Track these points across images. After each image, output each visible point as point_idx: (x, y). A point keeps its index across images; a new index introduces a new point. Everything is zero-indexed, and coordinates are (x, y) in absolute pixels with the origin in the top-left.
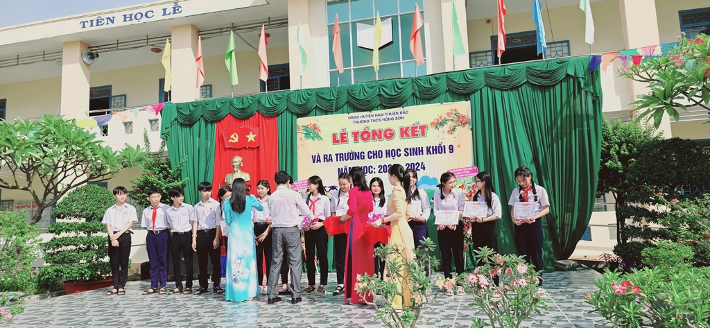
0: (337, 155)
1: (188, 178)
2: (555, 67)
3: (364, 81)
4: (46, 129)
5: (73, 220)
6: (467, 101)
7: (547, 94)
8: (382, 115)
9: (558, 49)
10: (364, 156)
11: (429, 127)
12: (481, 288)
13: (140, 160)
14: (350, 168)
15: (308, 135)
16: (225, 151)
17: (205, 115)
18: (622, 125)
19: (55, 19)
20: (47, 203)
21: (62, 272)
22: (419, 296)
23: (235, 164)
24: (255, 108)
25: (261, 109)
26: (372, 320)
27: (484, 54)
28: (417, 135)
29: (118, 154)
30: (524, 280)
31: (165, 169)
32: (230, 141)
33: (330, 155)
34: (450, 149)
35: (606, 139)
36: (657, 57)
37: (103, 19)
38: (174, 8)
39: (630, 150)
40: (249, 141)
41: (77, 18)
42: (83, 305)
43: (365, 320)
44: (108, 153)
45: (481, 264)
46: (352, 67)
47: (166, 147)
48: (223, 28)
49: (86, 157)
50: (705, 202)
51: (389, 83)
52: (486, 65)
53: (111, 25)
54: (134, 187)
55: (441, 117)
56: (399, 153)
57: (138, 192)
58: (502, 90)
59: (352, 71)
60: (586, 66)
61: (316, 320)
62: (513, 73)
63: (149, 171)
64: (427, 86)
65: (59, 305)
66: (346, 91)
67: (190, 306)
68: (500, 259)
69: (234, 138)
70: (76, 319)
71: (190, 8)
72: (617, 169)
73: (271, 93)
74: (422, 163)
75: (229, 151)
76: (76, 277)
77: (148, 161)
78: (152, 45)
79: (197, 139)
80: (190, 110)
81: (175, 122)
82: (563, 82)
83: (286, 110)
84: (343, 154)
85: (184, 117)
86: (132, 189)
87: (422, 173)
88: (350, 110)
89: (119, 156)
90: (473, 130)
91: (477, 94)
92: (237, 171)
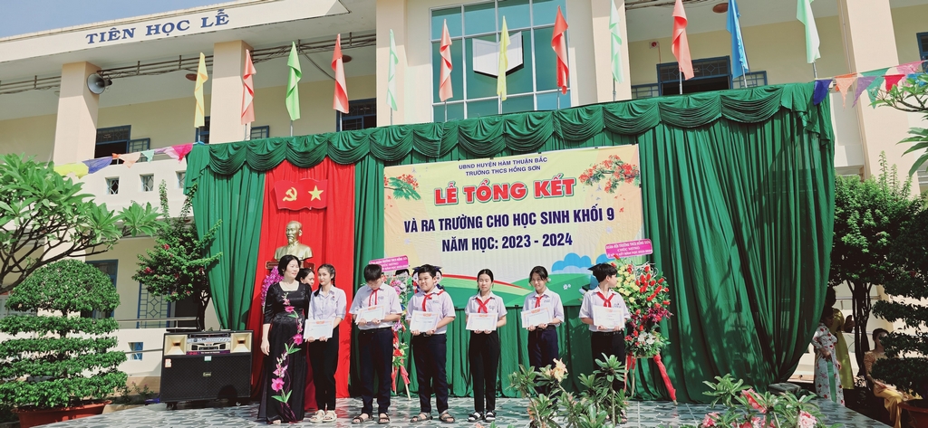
0: (441, 220)
1: (221, 253)
2: (764, 97)
3: (482, 115)
4: (6, 175)
6: (633, 144)
7: (752, 136)
8: (509, 163)
9: (749, 82)
10: (481, 223)
11: (578, 181)
13: (152, 224)
14: (460, 240)
15: (399, 191)
16: (277, 213)
17: (251, 161)
19: (52, 31)
21: (13, 393)
23: (290, 232)
25: (332, 153)
27: (648, 88)
28: (560, 193)
29: (115, 215)
31: (188, 239)
32: (284, 200)
33: (432, 221)
34: (609, 215)
35: (840, 203)
37: (118, 32)
38: (218, 17)
39: (877, 218)
40: (313, 199)
41: (82, 29)
44: (99, 211)
46: (465, 100)
47: (192, 211)
48: (286, 47)
49: (64, 221)
51: (519, 118)
53: (129, 40)
54: (142, 265)
55: (595, 167)
56: (533, 218)
57: (147, 273)
58: (685, 129)
59: (465, 105)
60: (809, 95)
62: (701, 105)
63: (163, 242)
64: (575, 123)
66: (457, 128)
69: (291, 195)
71: (241, 18)
72: (861, 247)
73: (348, 132)
74: (568, 234)
75: (283, 213)
76: (35, 401)
77: (165, 228)
78: (187, 69)
79: (236, 197)
80: (229, 155)
81: (207, 172)
82: (775, 121)
83: (368, 154)
84: (450, 220)
85: (219, 163)
86: (140, 268)
87: (566, 249)
88: (461, 156)
89: (117, 218)
90: (642, 186)
91: (649, 135)
92: (293, 243)
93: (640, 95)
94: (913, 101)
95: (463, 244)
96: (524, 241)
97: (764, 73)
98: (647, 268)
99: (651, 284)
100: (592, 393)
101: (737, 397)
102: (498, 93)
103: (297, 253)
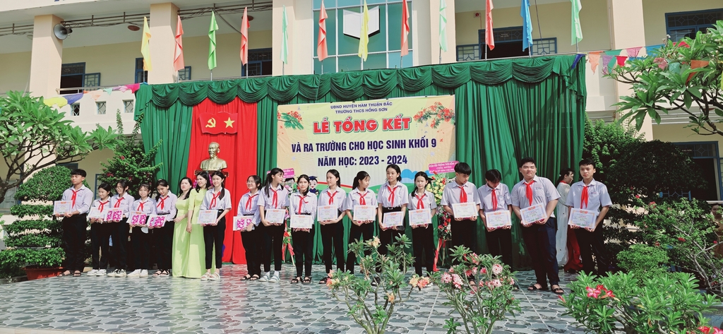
0: (318, 144)
1: (162, 163)
2: (541, 65)
3: (348, 70)
4: (11, 106)
5: (38, 203)
6: (451, 95)
7: (532, 90)
8: (365, 105)
9: (544, 46)
10: (345, 147)
11: (413, 119)
12: (455, 288)
13: (111, 142)
14: (330, 159)
15: (288, 123)
16: (202, 135)
17: (183, 98)
18: (605, 125)
20: (10, 183)
21: (24, 256)
22: (392, 294)
23: (212, 150)
24: (235, 92)
25: (241, 94)
26: (345, 315)
27: (472, 48)
28: (400, 128)
29: (88, 135)
30: (498, 281)
31: (138, 152)
32: (207, 126)
33: (311, 145)
34: (432, 143)
35: (589, 138)
36: (642, 58)
39: (611, 151)
40: (227, 126)
42: (44, 293)
43: (339, 316)
44: (77, 133)
45: (457, 263)
46: (337, 55)
47: (140, 130)
48: (204, 9)
49: (53, 138)
50: (682, 206)
51: (374, 73)
52: (474, 58)
54: (104, 170)
55: (425, 110)
56: (381, 145)
57: (108, 176)
58: (487, 85)
59: (337, 59)
60: (571, 63)
61: (288, 314)
62: (498, 68)
63: (121, 155)
64: (412, 78)
65: (19, 291)
66: (330, 79)
67: (157, 296)
68: (476, 258)
69: (212, 123)
70: (36, 307)
73: (253, 77)
74: (404, 156)
75: (206, 136)
76: (39, 262)
77: (121, 145)
78: (130, 23)
79: (172, 123)
80: (166, 93)
81: (150, 104)
82: (548, 80)
83: (266, 96)
84: (323, 144)
85: (159, 99)
86: (103, 173)
87: (404, 166)
88: (332, 99)
89: (89, 137)
90: (456, 124)
91: (462, 88)
92: (213, 158)
94: (628, 76)
96: (375, 160)
102: (360, 51)
103: (217, 164)
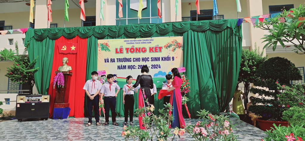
0: (117, 59)
1: (39, 68)
2: (222, 23)
6: (181, 36)
7: (218, 35)
8: (141, 40)
9: (219, 18)
10: (131, 60)
11: (163, 48)
13: (12, 57)
14: (124, 66)
15: (103, 48)
16: (59, 54)
17: (50, 36)
23: (64, 61)
25: (79, 34)
27: (187, 18)
28: (157, 51)
31: (26, 62)
32: (62, 50)
33: (114, 59)
34: (172, 59)
35: (243, 58)
39: (253, 63)
40: (72, 50)
46: (127, 18)
47: (27, 52)
51: (145, 25)
54: (9, 71)
55: (169, 43)
56: (148, 59)
57: (11, 74)
58: (198, 32)
59: (127, 20)
60: (236, 23)
62: (203, 24)
63: (17, 63)
64: (163, 28)
66: (123, 28)
68: (213, 117)
69: (64, 48)
72: (248, 71)
73: (85, 27)
74: (159, 65)
75: (63, 55)
77: (17, 58)
78: (26, 1)
79: (44, 48)
80: (41, 33)
81: (33, 39)
82: (225, 30)
83: (92, 35)
84: (120, 59)
85: (38, 36)
86: (8, 72)
87: (159, 70)
88: (125, 37)
90: (183, 50)
91: (186, 33)
92: (65, 65)
93: (184, 20)
94: (266, 26)
95: (125, 67)
97: (223, 16)
98: (183, 76)
99: (185, 81)
100: (162, 115)
101: (207, 116)
102: (138, 16)
103: (66, 68)
